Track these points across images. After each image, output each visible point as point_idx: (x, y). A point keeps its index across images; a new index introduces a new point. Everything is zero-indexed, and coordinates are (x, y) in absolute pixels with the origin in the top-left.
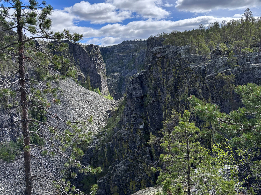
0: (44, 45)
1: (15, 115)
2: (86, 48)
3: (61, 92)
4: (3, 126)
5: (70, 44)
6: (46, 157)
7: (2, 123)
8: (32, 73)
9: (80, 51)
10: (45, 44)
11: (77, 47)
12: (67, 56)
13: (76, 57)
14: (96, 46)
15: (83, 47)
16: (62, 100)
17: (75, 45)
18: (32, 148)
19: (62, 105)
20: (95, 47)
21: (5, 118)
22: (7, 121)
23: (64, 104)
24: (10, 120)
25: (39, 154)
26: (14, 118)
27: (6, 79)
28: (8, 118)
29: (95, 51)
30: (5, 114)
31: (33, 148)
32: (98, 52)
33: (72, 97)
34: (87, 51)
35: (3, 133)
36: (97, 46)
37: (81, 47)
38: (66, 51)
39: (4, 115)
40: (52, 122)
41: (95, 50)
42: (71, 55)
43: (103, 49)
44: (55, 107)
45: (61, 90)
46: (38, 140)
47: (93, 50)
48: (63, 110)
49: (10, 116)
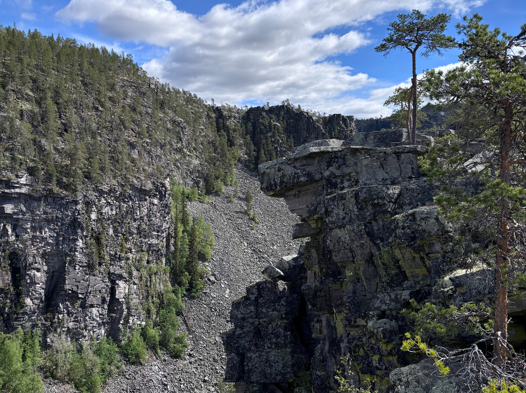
0: (235, 118)
1: (121, 277)
2: (324, 121)
3: (254, 220)
4: (87, 302)
5: (290, 115)
6: (182, 386)
7: (85, 298)
8: (197, 177)
9: (308, 130)
10: (236, 115)
11: (304, 121)
12: (278, 141)
13: (299, 142)
14: (348, 117)
15: (318, 121)
16: (251, 239)
17: (299, 117)
18: (154, 357)
19: (250, 252)
20: (344, 119)
21: (94, 285)
22: (100, 291)
23: (254, 250)
24: (106, 290)
25: (166, 377)
26: (118, 284)
27: (105, 196)
28: (103, 285)
29: (344, 128)
30: (94, 276)
31: (157, 359)
32: (351, 131)
33: (276, 234)
34: (326, 128)
35: (85, 320)
36: (351, 118)
37: (313, 119)
38: (278, 129)
39: (92, 278)
40: (215, 296)
41: (343, 126)
42: (289, 137)
43: (379, 123)
44: (231, 258)
45: (254, 217)
46: (172, 340)
47: (341, 127)
48: (248, 265)
49: (107, 281)
